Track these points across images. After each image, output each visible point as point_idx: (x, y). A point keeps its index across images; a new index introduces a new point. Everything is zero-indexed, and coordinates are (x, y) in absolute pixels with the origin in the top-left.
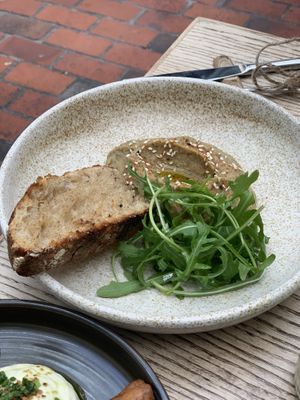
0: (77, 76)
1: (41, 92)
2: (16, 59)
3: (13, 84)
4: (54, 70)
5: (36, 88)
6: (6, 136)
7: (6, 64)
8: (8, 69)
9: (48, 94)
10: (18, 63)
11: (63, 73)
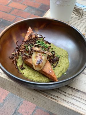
0: (28, 5)
1: (19, 9)
2: (11, 1)
3: (11, 7)
4: (22, 4)
5: (17, 8)
6: (10, 20)
7: (9, 2)
8: (9, 3)
9: (20, 10)
10: (12, 2)
11: (24, 5)
